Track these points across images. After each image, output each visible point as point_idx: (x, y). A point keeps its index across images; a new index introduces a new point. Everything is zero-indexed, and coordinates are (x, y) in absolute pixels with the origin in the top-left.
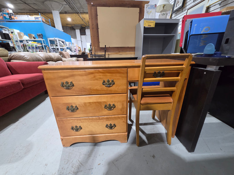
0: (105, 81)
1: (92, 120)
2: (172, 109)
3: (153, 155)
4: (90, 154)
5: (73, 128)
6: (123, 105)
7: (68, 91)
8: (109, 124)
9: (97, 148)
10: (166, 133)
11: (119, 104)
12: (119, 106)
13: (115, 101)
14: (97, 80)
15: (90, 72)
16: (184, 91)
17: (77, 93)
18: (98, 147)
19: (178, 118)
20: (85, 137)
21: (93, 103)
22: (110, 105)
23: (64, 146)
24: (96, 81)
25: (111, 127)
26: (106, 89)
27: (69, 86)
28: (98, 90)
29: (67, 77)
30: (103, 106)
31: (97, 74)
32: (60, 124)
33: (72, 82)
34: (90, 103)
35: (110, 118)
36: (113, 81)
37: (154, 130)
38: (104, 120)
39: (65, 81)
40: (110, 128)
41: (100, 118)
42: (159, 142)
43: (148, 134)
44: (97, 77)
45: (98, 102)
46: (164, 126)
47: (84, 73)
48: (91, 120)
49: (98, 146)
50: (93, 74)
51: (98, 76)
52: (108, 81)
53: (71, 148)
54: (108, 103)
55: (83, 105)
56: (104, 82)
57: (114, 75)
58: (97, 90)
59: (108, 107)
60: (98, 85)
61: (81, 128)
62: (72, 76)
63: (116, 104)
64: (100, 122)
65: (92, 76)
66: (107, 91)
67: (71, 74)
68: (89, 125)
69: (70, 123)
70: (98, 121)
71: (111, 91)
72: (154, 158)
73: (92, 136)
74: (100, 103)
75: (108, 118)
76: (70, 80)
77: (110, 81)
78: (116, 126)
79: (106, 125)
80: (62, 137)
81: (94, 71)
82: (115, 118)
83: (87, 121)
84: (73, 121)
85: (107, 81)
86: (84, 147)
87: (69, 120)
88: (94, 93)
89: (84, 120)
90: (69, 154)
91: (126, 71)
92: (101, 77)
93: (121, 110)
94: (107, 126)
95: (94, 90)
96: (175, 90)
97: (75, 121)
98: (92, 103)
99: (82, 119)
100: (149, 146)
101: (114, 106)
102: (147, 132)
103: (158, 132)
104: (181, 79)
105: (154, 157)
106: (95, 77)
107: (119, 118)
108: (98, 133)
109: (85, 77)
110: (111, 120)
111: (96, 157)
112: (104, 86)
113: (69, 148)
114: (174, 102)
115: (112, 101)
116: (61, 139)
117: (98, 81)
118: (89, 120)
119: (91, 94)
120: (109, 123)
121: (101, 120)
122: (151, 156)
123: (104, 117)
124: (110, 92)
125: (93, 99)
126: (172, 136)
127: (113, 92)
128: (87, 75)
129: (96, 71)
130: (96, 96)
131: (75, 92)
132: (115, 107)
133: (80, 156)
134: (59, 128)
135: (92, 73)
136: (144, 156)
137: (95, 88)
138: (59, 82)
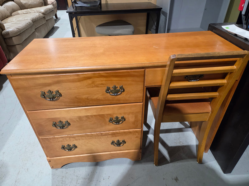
0: (110, 88)
1: (91, 136)
2: (209, 120)
3: (176, 177)
4: (91, 178)
5: (63, 148)
6: (136, 117)
7: (53, 103)
8: (116, 141)
9: (99, 168)
10: (197, 146)
11: (130, 116)
12: (130, 118)
13: (125, 113)
14: (97, 86)
15: (85, 76)
16: (230, 97)
17: (68, 104)
18: (101, 168)
19: (216, 130)
20: (82, 156)
21: (92, 116)
22: (117, 118)
23: (52, 167)
24: (95, 88)
25: (119, 144)
26: (111, 99)
27: (54, 97)
28: (100, 100)
29: (49, 85)
30: (108, 120)
31: (96, 79)
32: (44, 143)
33: (58, 91)
34: (87, 116)
35: (118, 134)
36: (121, 88)
37: (181, 141)
38: (108, 136)
39: (46, 89)
40: (117, 145)
41: (103, 134)
42: (185, 159)
43: (171, 147)
44: (98, 83)
45: (99, 115)
46: (195, 134)
47: (76, 78)
48: (89, 137)
49: (101, 166)
50: (91, 80)
51: (98, 81)
52: (115, 88)
53: (63, 170)
54: (115, 116)
55: (78, 119)
56: (108, 89)
57: (124, 79)
58: (97, 100)
59: (114, 121)
60: (99, 93)
61: (76, 147)
62: (58, 82)
63: (126, 116)
64: (103, 139)
65: (89, 81)
66: (113, 100)
67: (56, 79)
68: (88, 143)
69: (59, 142)
70: (100, 138)
71: (119, 100)
72: (177, 181)
73: (92, 154)
74: (102, 116)
75: (114, 134)
76: (54, 88)
77: (117, 87)
78: (125, 143)
79: (112, 141)
80: (49, 158)
81: (93, 75)
82: (125, 133)
83: (84, 138)
84: (64, 140)
85: (113, 88)
86: (81, 168)
87: (57, 138)
88: (94, 103)
89: (80, 138)
90: (62, 178)
91: (143, 73)
92: (103, 82)
93: (134, 123)
94: (113, 143)
95: (92, 100)
96: (217, 97)
97: (66, 139)
98: (90, 117)
99: (77, 137)
100: (171, 164)
101: (123, 119)
102: (170, 144)
103: (185, 144)
104: (228, 83)
105: (176, 179)
106: (93, 82)
107: (130, 133)
108: (100, 151)
109: (78, 84)
110: (118, 136)
111: (100, 182)
112: (108, 94)
113: (60, 170)
114: (212, 112)
115: (121, 114)
116: (48, 160)
117: (99, 88)
118: (86, 137)
119: (89, 105)
120: (115, 139)
121: (104, 137)
122: (172, 179)
123: (108, 133)
124: (118, 102)
125: (92, 110)
126: (206, 150)
127: (122, 102)
128: (81, 81)
129: (96, 75)
130: (95, 108)
131: (63, 104)
132: (125, 120)
133: (77, 180)
134: (43, 147)
135: (89, 78)
136: (164, 179)
137: (95, 97)
138: (38, 91)
